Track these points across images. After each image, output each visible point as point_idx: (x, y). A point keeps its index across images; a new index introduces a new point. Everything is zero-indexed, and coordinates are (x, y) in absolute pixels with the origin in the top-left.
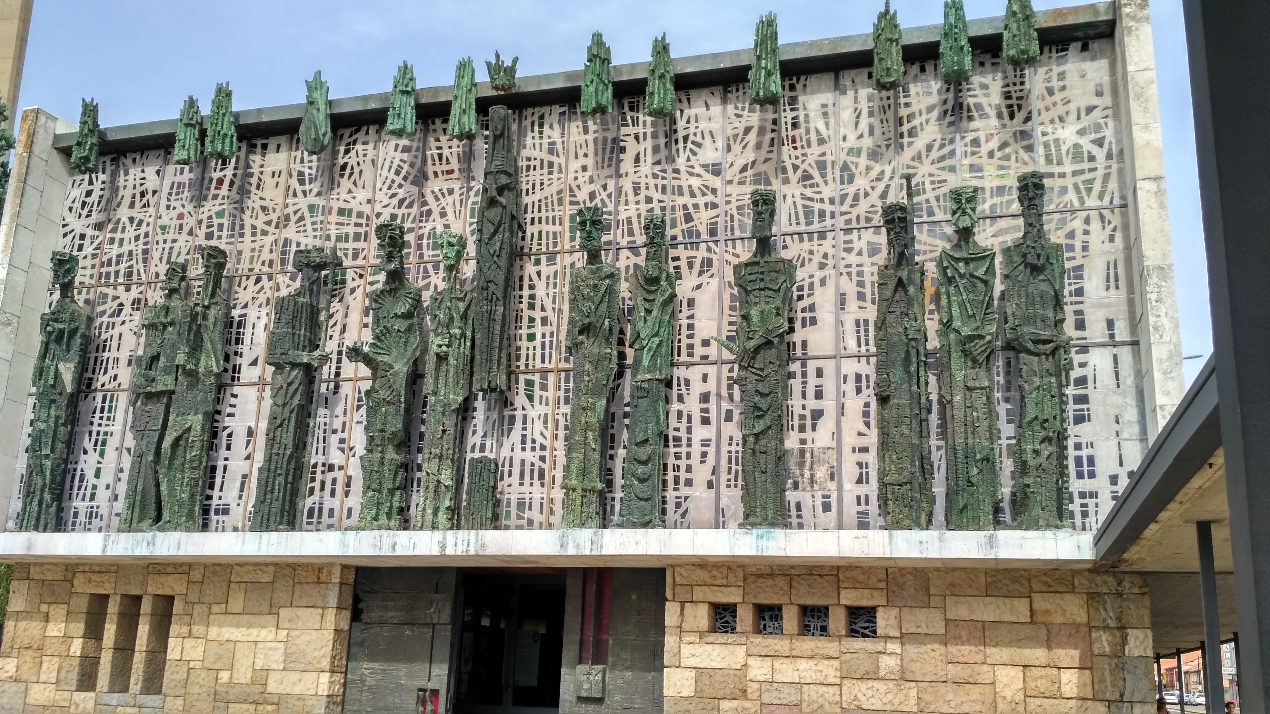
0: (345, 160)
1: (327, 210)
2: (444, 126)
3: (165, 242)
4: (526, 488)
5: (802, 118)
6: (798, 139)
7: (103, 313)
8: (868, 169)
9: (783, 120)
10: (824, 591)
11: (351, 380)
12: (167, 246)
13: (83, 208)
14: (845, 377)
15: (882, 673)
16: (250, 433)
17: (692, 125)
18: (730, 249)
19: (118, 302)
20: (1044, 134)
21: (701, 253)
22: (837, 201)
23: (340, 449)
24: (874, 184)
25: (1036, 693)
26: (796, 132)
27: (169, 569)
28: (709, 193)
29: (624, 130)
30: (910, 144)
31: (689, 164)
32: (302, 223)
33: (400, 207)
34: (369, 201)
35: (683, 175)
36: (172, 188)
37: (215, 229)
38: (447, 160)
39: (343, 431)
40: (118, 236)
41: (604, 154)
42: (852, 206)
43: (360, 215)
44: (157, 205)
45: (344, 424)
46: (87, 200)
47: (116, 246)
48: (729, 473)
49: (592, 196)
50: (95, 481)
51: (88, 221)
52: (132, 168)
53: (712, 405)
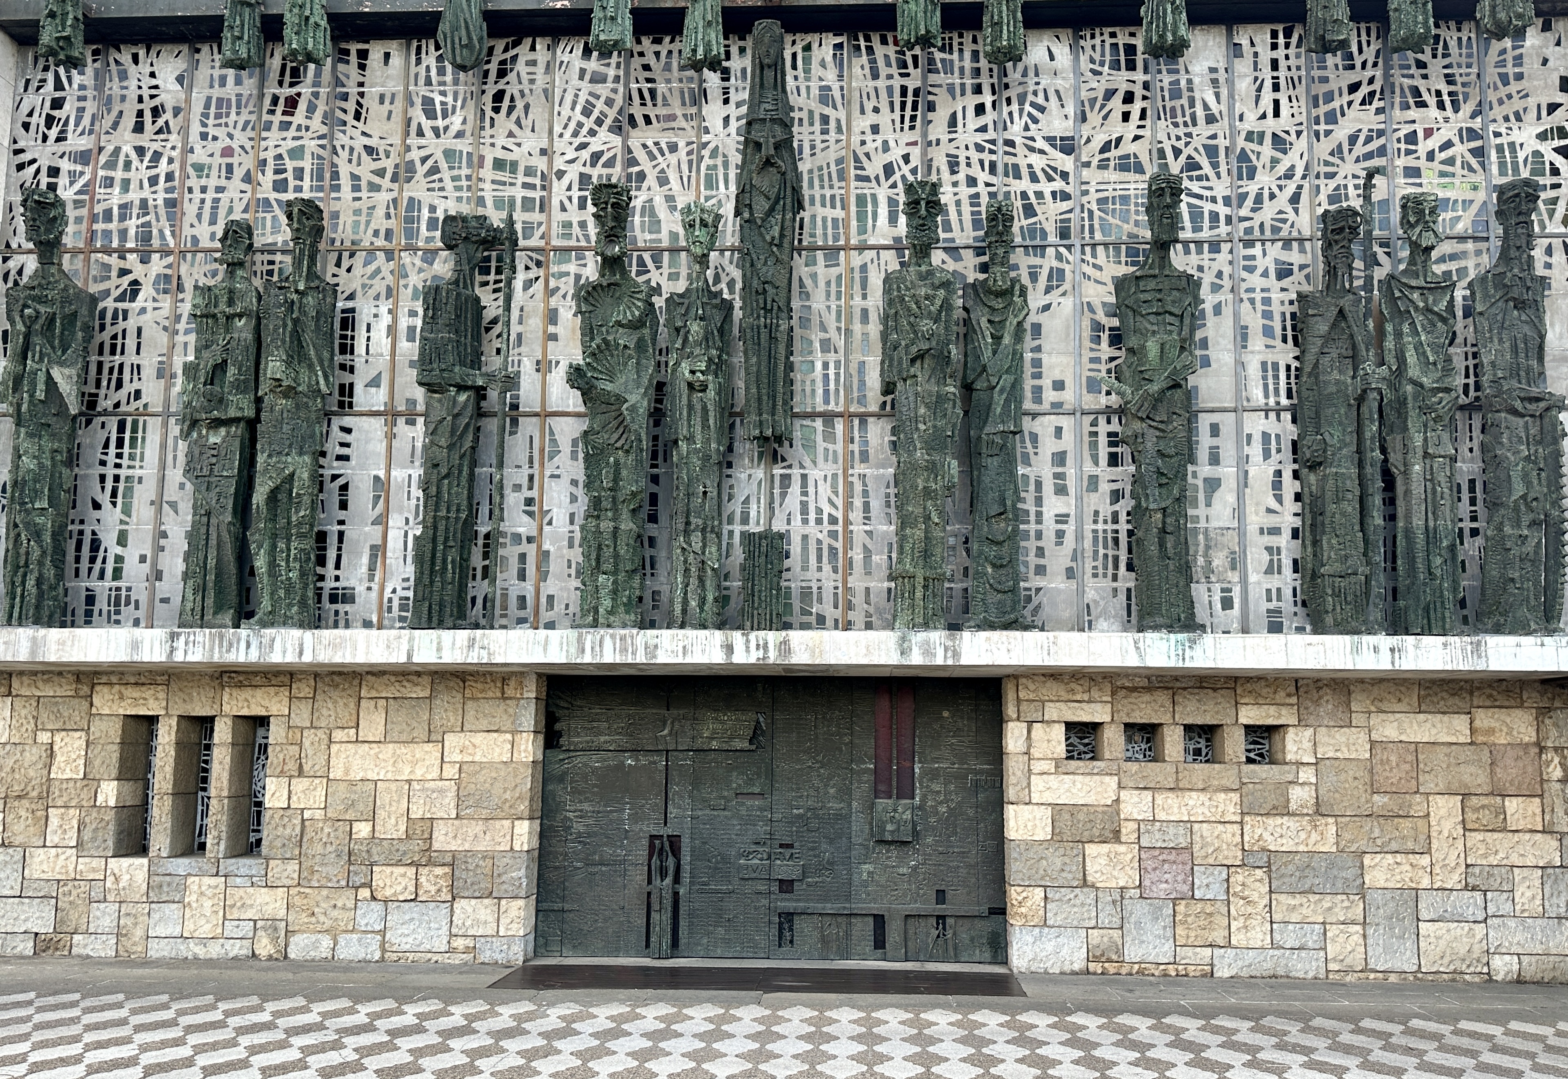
0: (500, 86)
1: (475, 159)
2: (657, 48)
3: (204, 190)
4: (813, 573)
5: (1183, 83)
6: (1179, 112)
7: (107, 292)
8: (1275, 161)
9: (1159, 84)
10: (1218, 708)
11: (536, 415)
12: (208, 197)
13: (49, 126)
14: (1249, 436)
15: (1293, 806)
16: (379, 485)
17: (1031, 80)
18: (1088, 257)
19: (130, 278)
20: (1497, 135)
22: (1234, 202)
23: (524, 512)
24: (1282, 182)
25: (1477, 826)
26: (1177, 103)
27: (257, 680)
28: (1057, 177)
29: (933, 78)
30: (1328, 133)
31: (1028, 134)
32: (436, 177)
33: (593, 165)
34: (543, 152)
35: (1020, 150)
36: (207, 106)
37: (289, 175)
38: (664, 98)
39: (530, 488)
40: (119, 174)
41: (903, 109)
42: (1253, 210)
43: (530, 171)
44: (184, 131)
45: (531, 478)
46: (56, 113)
47: (117, 190)
48: (1095, 559)
49: (889, 170)
50: (119, 550)
51: (61, 147)
52: (132, 69)
53: (1070, 471)
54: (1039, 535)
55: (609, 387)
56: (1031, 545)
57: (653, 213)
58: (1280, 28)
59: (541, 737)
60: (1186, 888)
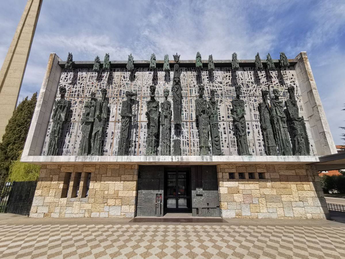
1: (131, 84)
3: (88, 88)
4: (185, 147)
5: (237, 75)
7: (72, 103)
8: (252, 85)
10: (253, 169)
11: (139, 122)
12: (89, 89)
13: (65, 79)
14: (253, 125)
15: (268, 186)
16: (113, 133)
17: (215, 74)
18: (226, 98)
19: (75, 101)
20: (284, 82)
21: (220, 99)
22: (247, 91)
23: (137, 137)
25: (299, 190)
26: (236, 77)
27: (90, 166)
28: (220, 87)
30: (260, 81)
31: (215, 81)
32: (125, 87)
34: (141, 83)
35: (214, 83)
36: (90, 77)
37: (102, 86)
39: (138, 133)
40: (75, 86)
42: (250, 92)
43: (139, 86)
44: (86, 80)
45: (138, 131)
47: (75, 88)
48: (232, 144)
49: (194, 86)
50: (68, 144)
51: (67, 82)
53: (226, 130)
54: (222, 141)
55: (152, 116)
56: (221, 142)
57: (158, 91)
58: (250, 68)
59: (138, 176)
60: (251, 201)
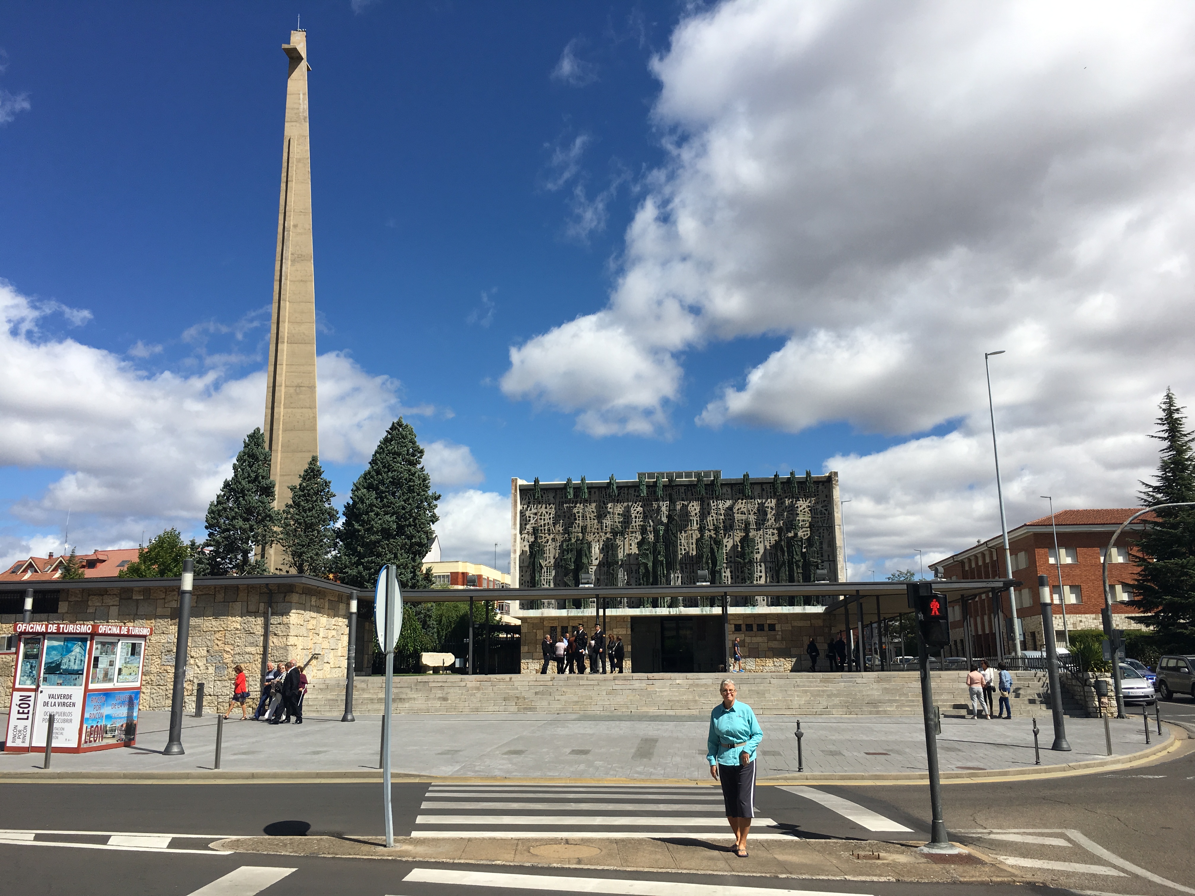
1: (614, 513)
10: (763, 621)
15: (777, 639)
18: (736, 532)
20: (814, 506)
22: (763, 520)
30: (781, 506)
31: (723, 507)
43: (625, 515)
52: (544, 496)
59: (631, 630)
